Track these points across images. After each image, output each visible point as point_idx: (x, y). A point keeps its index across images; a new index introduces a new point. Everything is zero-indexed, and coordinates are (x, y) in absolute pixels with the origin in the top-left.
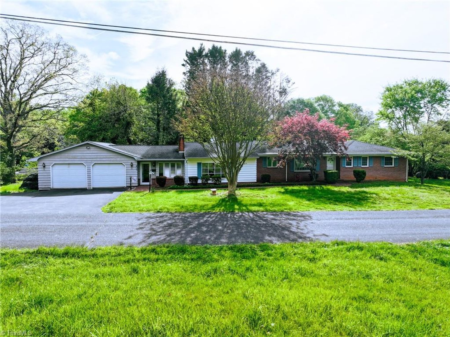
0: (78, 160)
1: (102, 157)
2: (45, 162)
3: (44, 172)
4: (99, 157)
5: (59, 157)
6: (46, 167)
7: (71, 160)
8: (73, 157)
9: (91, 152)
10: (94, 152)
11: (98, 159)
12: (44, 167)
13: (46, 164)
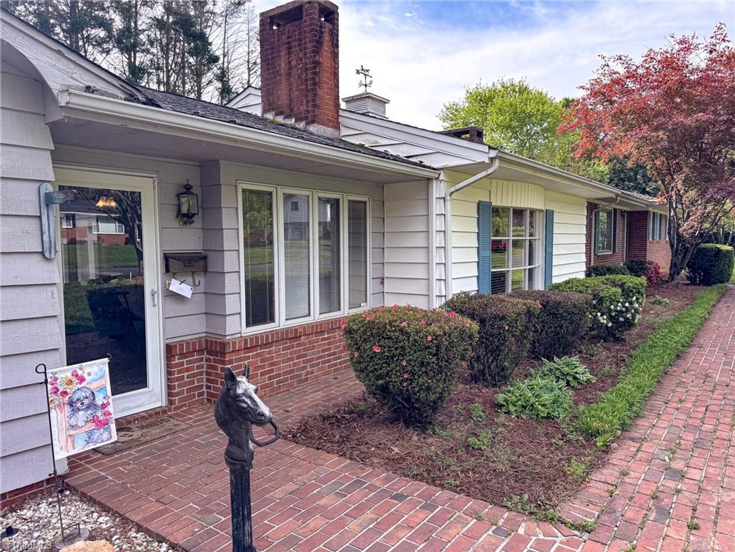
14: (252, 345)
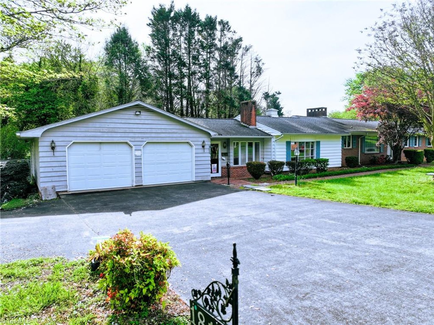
0: (119, 135)
1: (159, 131)
2: (55, 139)
3: (53, 159)
4: (154, 131)
5: (83, 129)
6: (57, 149)
7: (106, 135)
8: (111, 130)
9: (142, 122)
10: (146, 122)
11: (153, 135)
12: (53, 148)
13: (57, 144)
14: (234, 168)
